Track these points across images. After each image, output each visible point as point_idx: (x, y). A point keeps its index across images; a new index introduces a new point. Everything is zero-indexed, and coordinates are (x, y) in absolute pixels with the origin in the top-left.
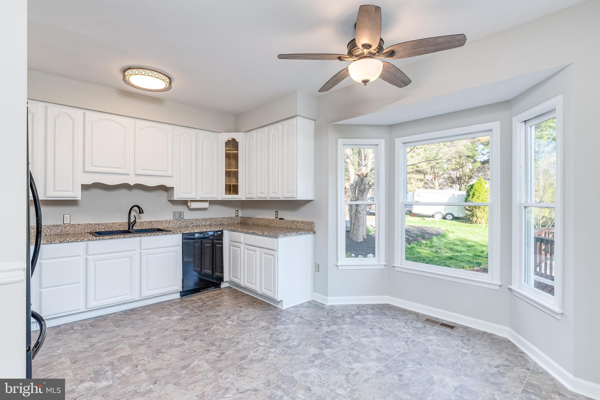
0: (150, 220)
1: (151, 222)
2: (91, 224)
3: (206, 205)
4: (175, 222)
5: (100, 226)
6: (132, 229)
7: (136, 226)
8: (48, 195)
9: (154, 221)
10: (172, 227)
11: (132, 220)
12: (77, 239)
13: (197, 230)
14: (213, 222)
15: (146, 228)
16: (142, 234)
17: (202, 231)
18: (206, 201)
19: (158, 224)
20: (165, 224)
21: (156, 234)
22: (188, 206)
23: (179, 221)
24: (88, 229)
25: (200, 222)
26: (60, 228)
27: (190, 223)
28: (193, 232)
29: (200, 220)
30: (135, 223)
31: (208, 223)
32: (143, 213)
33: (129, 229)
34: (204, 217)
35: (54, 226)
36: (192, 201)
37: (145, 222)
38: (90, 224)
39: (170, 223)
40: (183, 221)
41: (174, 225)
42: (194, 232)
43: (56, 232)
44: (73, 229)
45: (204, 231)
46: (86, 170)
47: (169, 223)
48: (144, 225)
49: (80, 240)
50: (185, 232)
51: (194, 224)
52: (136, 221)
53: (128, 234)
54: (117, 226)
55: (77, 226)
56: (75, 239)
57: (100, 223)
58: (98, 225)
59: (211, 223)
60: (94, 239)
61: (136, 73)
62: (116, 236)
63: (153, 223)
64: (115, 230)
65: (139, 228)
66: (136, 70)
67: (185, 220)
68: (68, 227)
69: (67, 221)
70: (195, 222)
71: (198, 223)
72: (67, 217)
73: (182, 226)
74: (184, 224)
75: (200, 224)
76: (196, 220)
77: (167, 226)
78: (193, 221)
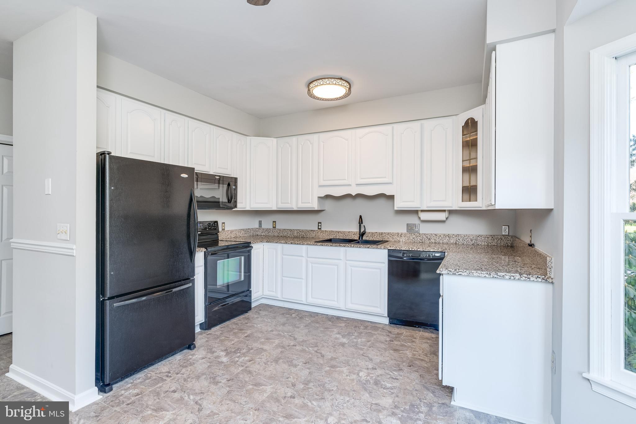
0: (381, 231)
1: (382, 233)
2: (333, 231)
3: (442, 216)
4: (408, 235)
6: (362, 239)
8: (298, 206)
9: (385, 233)
10: (404, 242)
11: (362, 230)
14: (461, 240)
15: (377, 240)
17: (410, 249)
18: (444, 211)
19: (388, 236)
20: (396, 236)
22: (420, 218)
23: (412, 235)
24: (332, 236)
25: (440, 238)
26: (314, 232)
27: (426, 238)
28: (398, 249)
29: (441, 236)
30: (365, 233)
31: (452, 241)
33: (359, 239)
34: (447, 233)
35: (312, 231)
36: (422, 211)
37: (376, 233)
39: (402, 236)
40: (417, 235)
41: (406, 239)
42: (401, 249)
44: (322, 235)
45: (413, 250)
46: (320, 184)
48: (375, 236)
49: (301, 244)
50: (392, 249)
51: (432, 240)
55: (324, 232)
57: (339, 231)
59: (457, 241)
60: (311, 244)
61: (328, 82)
64: (351, 238)
66: (328, 80)
67: (419, 234)
68: (319, 233)
69: (320, 227)
70: (434, 238)
71: (438, 240)
72: (320, 224)
73: (416, 241)
74: (419, 239)
75: (440, 240)
76: (435, 236)
77: (398, 239)
78: (430, 236)
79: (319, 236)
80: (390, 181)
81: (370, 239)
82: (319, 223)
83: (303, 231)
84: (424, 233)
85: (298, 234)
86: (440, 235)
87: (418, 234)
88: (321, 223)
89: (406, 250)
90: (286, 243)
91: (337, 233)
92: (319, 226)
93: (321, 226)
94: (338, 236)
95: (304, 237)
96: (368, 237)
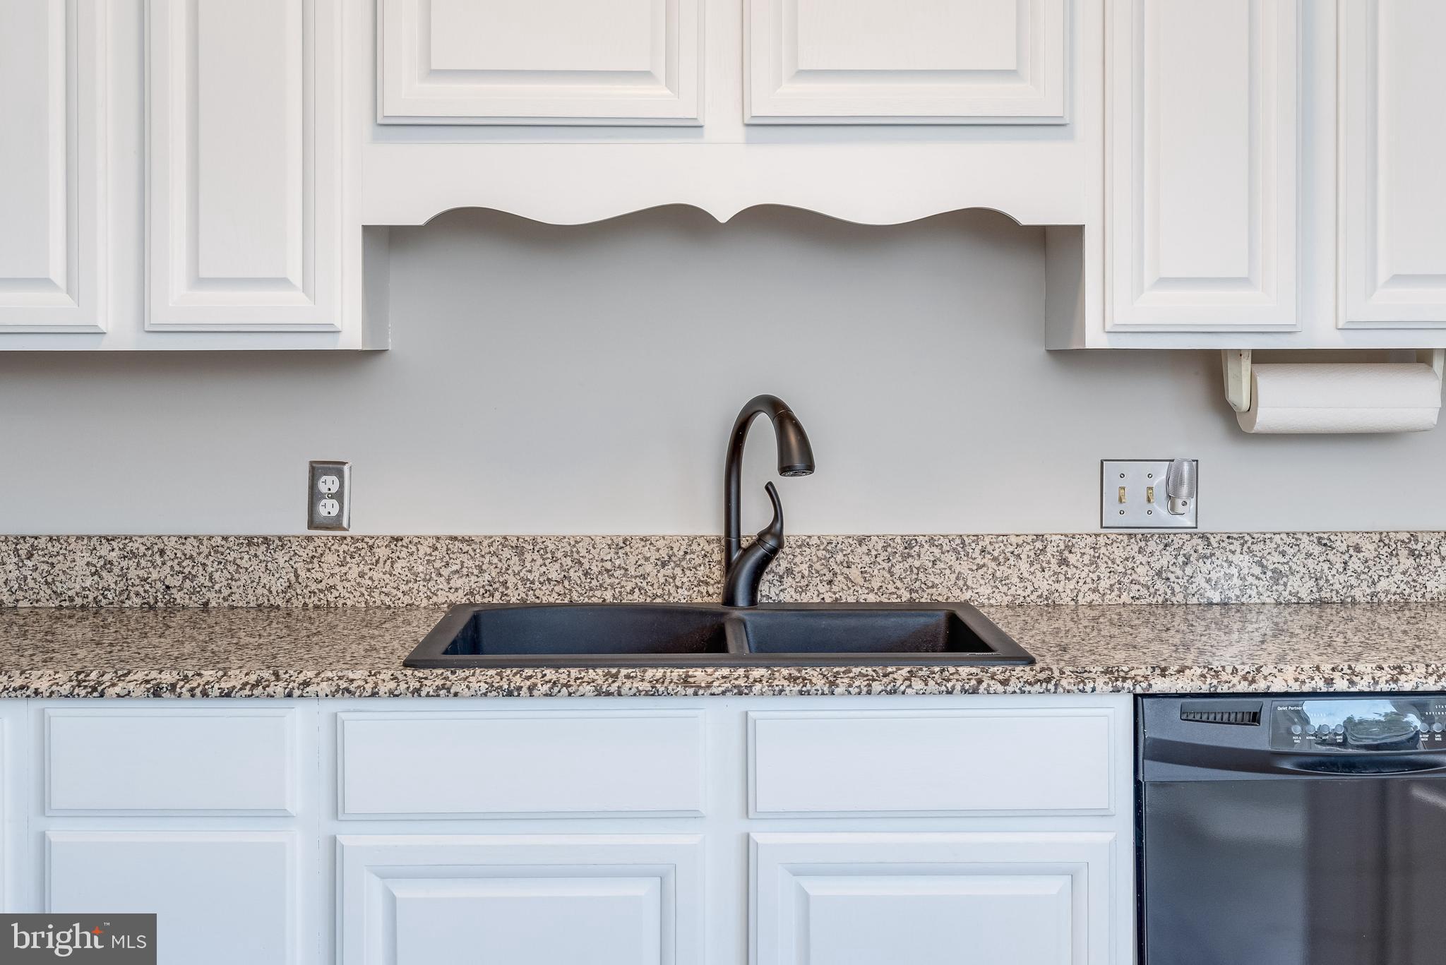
0: (899, 528)
1: (909, 543)
2: (469, 541)
3: (1410, 398)
4: (1118, 553)
5: (528, 556)
6: (753, 601)
7: (789, 571)
8: (159, 316)
9: (931, 541)
10: (1091, 604)
11: (754, 520)
12: (267, 674)
13: (1290, 671)
15: (872, 598)
16: (757, 673)
18: (1413, 360)
19: (964, 567)
20: (1024, 565)
21: (877, 687)
23: (1152, 545)
24: (457, 582)
25: (1355, 564)
26: (281, 557)
27: (1257, 570)
28: (1243, 687)
29: (1358, 549)
30: (774, 551)
32: (810, 468)
33: (729, 600)
34: (1400, 521)
35: (250, 541)
36: (1262, 357)
37: (861, 541)
38: (463, 540)
39: (1072, 559)
40: (1188, 549)
41: (1104, 585)
42: (1261, 686)
43: (260, 591)
44: (362, 575)
46: (393, 107)
47: (1064, 562)
48: (854, 573)
49: (279, 688)
50: (1160, 685)
51: (1294, 583)
52: (779, 537)
53: (643, 666)
54: (649, 568)
55: (382, 552)
56: (253, 678)
58: (519, 551)
60: (383, 689)
62: (550, 674)
63: (926, 560)
64: (637, 598)
65: (811, 597)
67: (1203, 537)
68: (330, 558)
69: (327, 508)
70: (1310, 563)
71: (1338, 581)
72: (328, 483)
73: (1179, 598)
74: (1200, 580)
75: (1353, 581)
76: (1317, 550)
77: (1044, 587)
78: (1283, 554)
79: (334, 587)
80: (1050, 108)
81: (805, 598)
82: (317, 470)
83: (157, 548)
84: (1234, 529)
85: (109, 579)
86: (1355, 539)
87: (1196, 541)
88: (336, 468)
89: (1306, 688)
90: (97, 691)
91: (507, 553)
92: (314, 496)
93: (339, 496)
94: (512, 580)
95: (172, 608)
96: (788, 581)
